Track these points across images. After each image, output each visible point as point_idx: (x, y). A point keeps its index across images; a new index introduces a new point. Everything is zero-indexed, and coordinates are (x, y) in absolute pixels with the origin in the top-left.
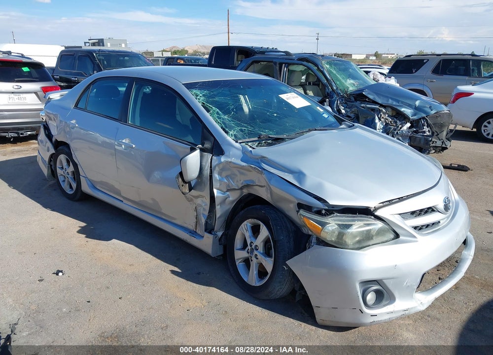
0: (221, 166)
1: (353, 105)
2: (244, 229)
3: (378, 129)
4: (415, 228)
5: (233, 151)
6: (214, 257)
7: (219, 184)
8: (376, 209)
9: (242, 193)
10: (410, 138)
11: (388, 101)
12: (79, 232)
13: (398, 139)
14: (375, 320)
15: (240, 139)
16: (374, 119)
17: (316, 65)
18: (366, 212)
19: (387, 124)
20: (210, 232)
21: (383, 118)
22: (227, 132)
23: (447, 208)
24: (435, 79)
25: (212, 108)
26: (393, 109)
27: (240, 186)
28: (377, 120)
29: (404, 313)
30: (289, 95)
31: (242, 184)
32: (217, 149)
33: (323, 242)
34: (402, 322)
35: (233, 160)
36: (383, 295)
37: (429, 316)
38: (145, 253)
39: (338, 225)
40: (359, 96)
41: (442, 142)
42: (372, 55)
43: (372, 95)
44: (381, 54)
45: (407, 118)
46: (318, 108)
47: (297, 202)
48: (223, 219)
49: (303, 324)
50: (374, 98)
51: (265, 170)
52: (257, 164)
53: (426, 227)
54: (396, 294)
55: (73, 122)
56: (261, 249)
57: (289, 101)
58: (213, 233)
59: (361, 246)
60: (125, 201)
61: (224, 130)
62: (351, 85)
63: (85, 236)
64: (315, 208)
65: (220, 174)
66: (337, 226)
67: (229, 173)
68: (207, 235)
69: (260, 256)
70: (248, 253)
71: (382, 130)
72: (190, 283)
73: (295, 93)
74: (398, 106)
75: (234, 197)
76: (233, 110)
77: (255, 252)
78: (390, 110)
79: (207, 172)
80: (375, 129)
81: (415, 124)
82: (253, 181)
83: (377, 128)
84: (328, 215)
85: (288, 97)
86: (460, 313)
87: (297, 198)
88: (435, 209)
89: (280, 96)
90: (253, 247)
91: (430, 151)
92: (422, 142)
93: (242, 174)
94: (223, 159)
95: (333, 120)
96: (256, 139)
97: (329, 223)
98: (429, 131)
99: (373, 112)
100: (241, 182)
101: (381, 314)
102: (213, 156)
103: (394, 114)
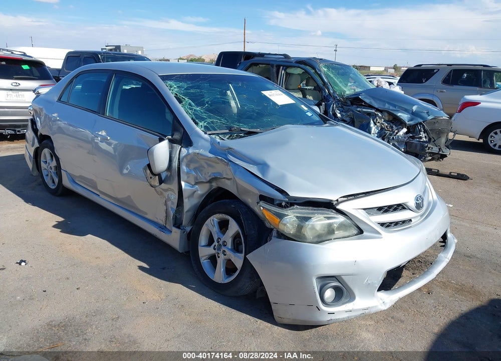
0: (189, 157)
1: (349, 109)
2: (211, 224)
3: (373, 134)
4: (382, 224)
5: (202, 143)
6: (182, 253)
7: (186, 177)
8: (338, 202)
9: (211, 186)
10: (406, 143)
11: (384, 105)
12: (55, 226)
13: (394, 145)
14: (333, 318)
15: (210, 130)
16: (369, 123)
17: (314, 68)
18: (328, 205)
19: (382, 129)
20: (179, 227)
21: (379, 122)
22: (196, 123)
23: (419, 206)
24: (445, 89)
25: (185, 99)
26: (390, 114)
27: (208, 179)
28: (372, 125)
29: (364, 312)
30: (273, 92)
31: (209, 177)
32: (186, 140)
33: (282, 235)
34: (363, 323)
35: (201, 151)
36: (342, 293)
37: (392, 318)
38: (114, 247)
39: (297, 217)
40: (356, 100)
41: (440, 149)
42: (390, 68)
43: (367, 99)
44: (400, 68)
45: (404, 123)
46: (303, 106)
47: (259, 194)
48: (190, 213)
49: (259, 321)
50: (371, 102)
51: (231, 161)
52: (225, 157)
53: (395, 225)
54: (356, 292)
55: (55, 115)
56: (229, 245)
57: (271, 98)
58: (182, 228)
59: (320, 240)
60: (101, 195)
61: (194, 121)
62: (349, 90)
63: (60, 230)
64: (277, 200)
65: (188, 166)
66: (295, 219)
67: (197, 165)
68: (174, 229)
69: (228, 252)
70: (215, 249)
71: (377, 135)
72: (152, 277)
73: (281, 91)
74: (395, 110)
75: (202, 190)
76: (207, 102)
77: (223, 248)
78: (386, 114)
79: (175, 164)
80: (370, 133)
81: (412, 130)
82: (220, 174)
83: (372, 132)
84: (288, 207)
85: (271, 94)
86: (426, 316)
87: (259, 190)
88: (406, 207)
89: (262, 92)
90: (221, 243)
91: (426, 157)
92: (418, 148)
93: (209, 166)
94: (191, 150)
95: (317, 118)
96: (227, 131)
97: (288, 215)
98: (425, 137)
99: (368, 117)
100: (209, 174)
101: (340, 312)
102: (182, 147)
103: (391, 119)
